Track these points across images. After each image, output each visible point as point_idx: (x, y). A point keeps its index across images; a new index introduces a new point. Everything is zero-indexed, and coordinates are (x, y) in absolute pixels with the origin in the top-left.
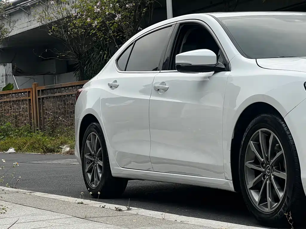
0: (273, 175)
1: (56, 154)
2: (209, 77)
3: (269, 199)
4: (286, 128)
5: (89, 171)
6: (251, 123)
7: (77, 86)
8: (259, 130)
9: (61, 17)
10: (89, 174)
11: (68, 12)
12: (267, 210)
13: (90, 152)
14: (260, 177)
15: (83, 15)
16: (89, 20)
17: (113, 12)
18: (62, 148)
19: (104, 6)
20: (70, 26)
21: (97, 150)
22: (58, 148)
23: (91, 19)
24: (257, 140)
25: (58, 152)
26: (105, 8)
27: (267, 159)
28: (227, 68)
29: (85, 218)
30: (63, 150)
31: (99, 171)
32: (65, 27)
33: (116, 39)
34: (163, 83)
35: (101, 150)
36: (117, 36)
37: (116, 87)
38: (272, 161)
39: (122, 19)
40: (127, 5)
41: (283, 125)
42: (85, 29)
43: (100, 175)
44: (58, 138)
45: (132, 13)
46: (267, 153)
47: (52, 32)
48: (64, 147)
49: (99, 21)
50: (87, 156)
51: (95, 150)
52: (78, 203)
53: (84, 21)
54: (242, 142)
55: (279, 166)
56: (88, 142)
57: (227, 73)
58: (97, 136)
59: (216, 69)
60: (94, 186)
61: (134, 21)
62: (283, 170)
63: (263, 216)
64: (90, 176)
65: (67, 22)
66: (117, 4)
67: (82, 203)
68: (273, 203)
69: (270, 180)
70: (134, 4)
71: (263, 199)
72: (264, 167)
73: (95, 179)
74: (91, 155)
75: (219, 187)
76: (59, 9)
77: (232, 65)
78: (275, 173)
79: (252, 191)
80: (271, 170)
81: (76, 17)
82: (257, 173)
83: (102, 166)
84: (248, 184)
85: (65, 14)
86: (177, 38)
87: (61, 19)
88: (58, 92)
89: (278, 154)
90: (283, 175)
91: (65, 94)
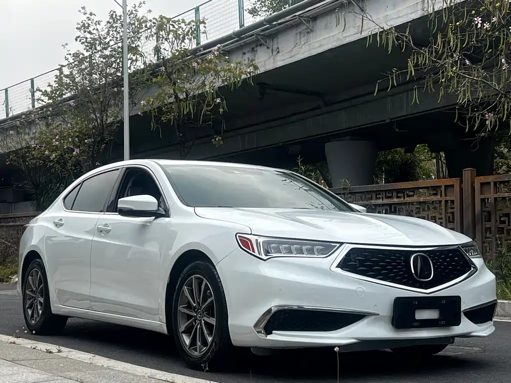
0: (204, 320)
1: (4, 283)
2: (150, 222)
3: (199, 343)
4: (217, 276)
5: (30, 307)
6: (186, 269)
7: (31, 216)
8: (193, 276)
9: (20, 147)
10: (29, 310)
11: (27, 143)
12: (196, 354)
13: (32, 288)
14: (192, 322)
15: (42, 147)
16: (47, 152)
17: (72, 146)
18: (11, 278)
19: (63, 140)
20: (28, 157)
21: (39, 287)
22: (8, 277)
23: (49, 151)
24: (190, 285)
25: (7, 282)
26: (64, 142)
27: (199, 304)
28: (167, 215)
29: (12, 361)
30: (12, 280)
31: (39, 308)
32: (24, 157)
33: (74, 173)
34: (106, 225)
35: (42, 287)
36: (74, 170)
37: (61, 225)
38: (203, 306)
39: (80, 153)
40: (86, 141)
41: (215, 272)
42: (43, 160)
43: (40, 312)
44: (9, 268)
45: (91, 148)
46: (200, 298)
47: (9, 161)
48: (14, 277)
49: (57, 154)
50: (28, 292)
51: (37, 286)
52: (11, 343)
53: (43, 153)
54: (177, 287)
55: (210, 311)
56: (30, 278)
57: (167, 219)
58: (40, 273)
59: (157, 215)
60: (33, 322)
61: (92, 156)
62: (213, 316)
63: (192, 359)
64: (30, 312)
65: (26, 153)
66: (76, 139)
67: (14, 343)
68: (202, 347)
69: (201, 325)
70: (93, 140)
71: (193, 343)
72: (196, 312)
73: (35, 316)
74: (32, 291)
75: (153, 330)
76: (18, 140)
77: (172, 212)
78: (205, 318)
79: (183, 335)
80: (202, 315)
81: (34, 148)
82: (189, 317)
83: (42, 302)
84: (180, 328)
85: (24, 144)
86: (122, 182)
87: (20, 149)
88: (12, 222)
89: (209, 300)
90: (212, 321)
91: (18, 223)
